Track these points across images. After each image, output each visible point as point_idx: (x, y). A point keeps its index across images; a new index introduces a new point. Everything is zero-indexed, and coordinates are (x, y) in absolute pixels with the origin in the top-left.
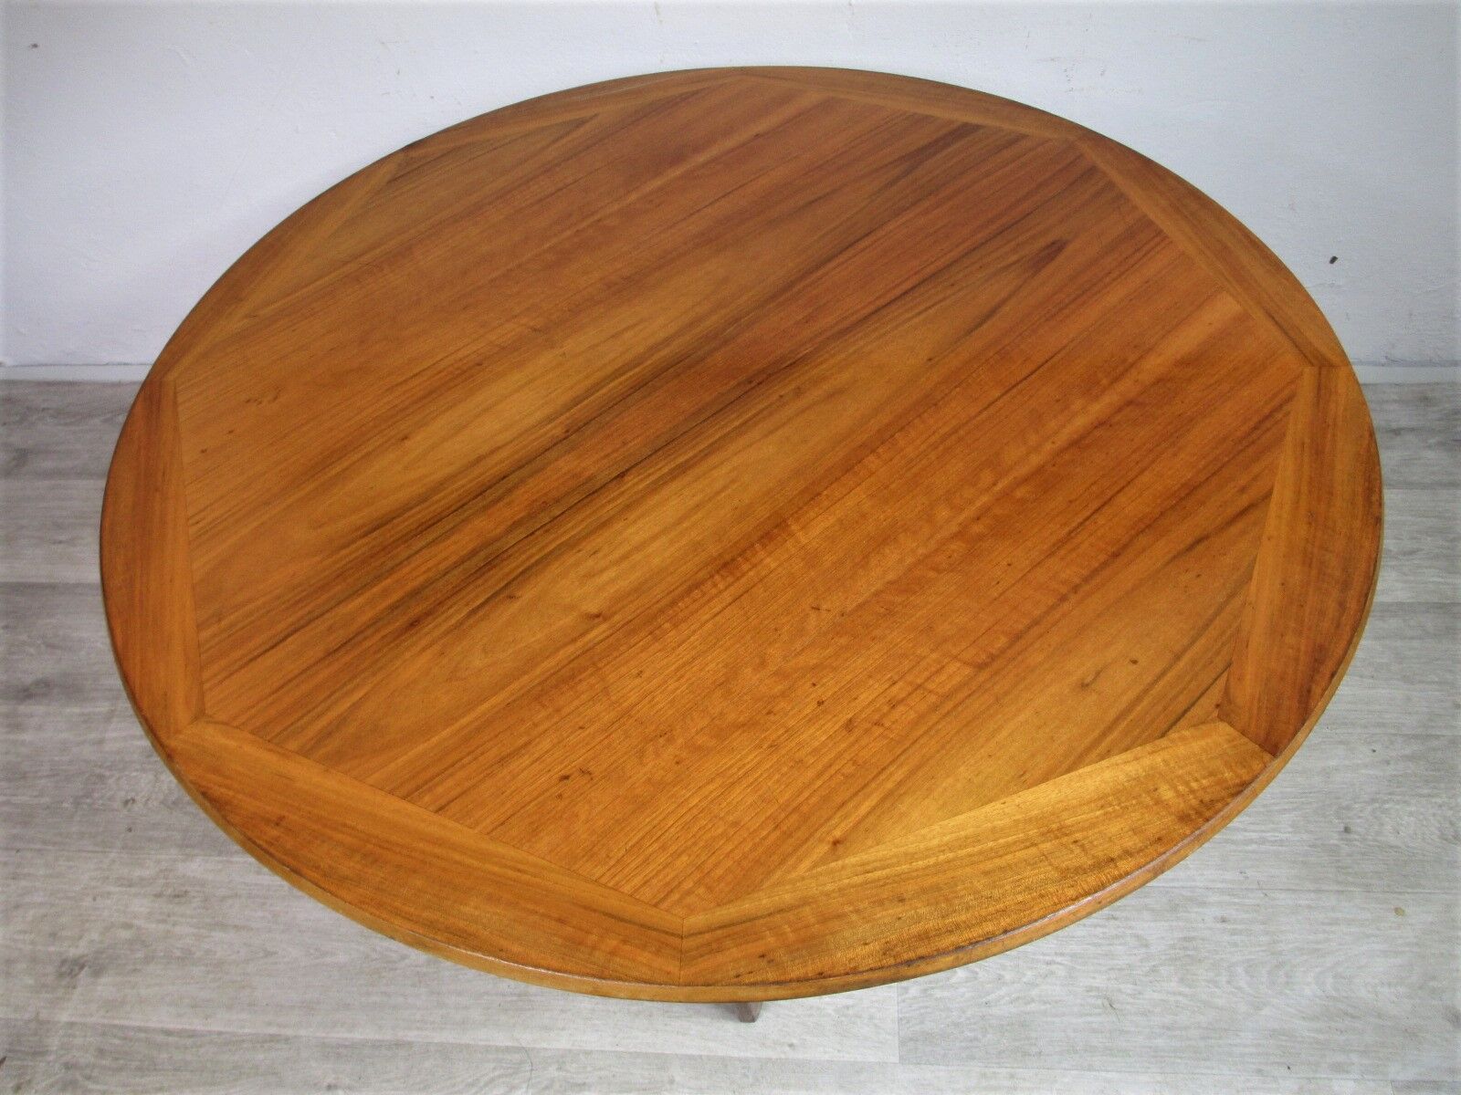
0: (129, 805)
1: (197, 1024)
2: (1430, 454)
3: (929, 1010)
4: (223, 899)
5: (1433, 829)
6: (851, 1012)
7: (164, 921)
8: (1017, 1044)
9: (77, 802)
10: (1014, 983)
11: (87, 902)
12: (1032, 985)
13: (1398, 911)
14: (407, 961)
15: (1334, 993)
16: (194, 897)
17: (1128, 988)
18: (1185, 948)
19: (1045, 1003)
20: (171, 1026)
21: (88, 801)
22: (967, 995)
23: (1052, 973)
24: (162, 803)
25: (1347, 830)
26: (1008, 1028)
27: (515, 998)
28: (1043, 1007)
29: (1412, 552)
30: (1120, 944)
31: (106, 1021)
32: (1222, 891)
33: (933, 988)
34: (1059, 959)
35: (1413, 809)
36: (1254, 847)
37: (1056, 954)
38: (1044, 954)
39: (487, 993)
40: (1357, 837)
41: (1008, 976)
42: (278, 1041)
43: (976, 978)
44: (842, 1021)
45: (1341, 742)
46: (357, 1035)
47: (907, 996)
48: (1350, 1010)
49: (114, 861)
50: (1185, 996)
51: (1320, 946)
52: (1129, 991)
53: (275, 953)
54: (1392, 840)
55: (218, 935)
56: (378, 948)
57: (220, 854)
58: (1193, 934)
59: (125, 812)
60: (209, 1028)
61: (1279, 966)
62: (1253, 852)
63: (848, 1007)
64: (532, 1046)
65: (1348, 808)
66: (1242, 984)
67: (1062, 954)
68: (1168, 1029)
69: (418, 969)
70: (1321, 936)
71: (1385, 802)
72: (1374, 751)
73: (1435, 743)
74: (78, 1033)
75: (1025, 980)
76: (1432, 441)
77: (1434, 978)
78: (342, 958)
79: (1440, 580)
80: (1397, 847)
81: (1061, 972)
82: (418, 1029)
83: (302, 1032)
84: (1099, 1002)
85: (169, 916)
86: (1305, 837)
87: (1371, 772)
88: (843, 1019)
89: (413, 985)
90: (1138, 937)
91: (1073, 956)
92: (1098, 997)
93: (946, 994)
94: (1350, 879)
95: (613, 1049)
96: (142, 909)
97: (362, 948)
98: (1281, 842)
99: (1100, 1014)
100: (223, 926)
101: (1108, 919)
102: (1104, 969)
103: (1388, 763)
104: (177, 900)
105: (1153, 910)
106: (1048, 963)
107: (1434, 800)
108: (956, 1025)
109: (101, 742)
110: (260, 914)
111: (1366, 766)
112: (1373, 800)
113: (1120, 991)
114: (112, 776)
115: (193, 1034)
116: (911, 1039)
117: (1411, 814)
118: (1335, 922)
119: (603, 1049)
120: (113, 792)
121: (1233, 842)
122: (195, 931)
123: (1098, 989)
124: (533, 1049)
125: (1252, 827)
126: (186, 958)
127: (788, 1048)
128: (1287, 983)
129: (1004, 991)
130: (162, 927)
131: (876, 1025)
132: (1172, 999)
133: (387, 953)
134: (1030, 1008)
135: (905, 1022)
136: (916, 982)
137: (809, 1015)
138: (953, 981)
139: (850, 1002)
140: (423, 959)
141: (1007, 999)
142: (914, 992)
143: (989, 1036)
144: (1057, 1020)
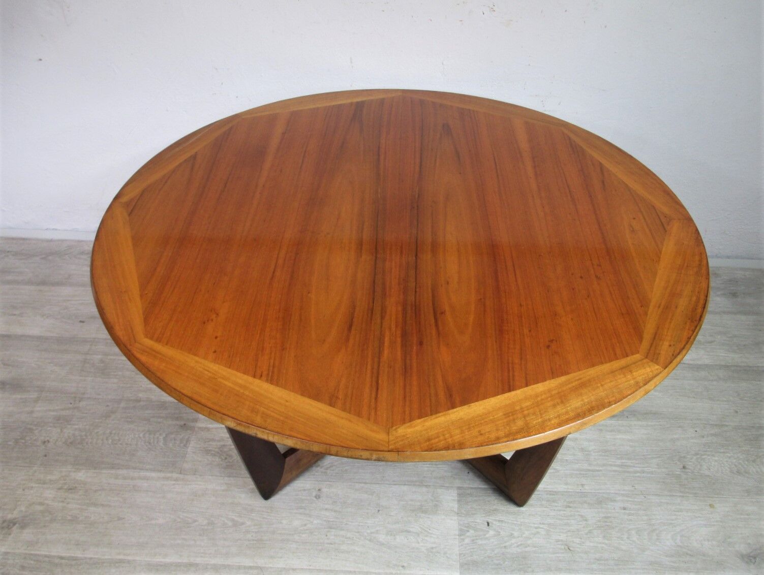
0: (46, 443)
1: (79, 554)
2: (718, 299)
3: (475, 550)
4: (96, 491)
5: (726, 468)
6: (434, 550)
7: (63, 502)
8: (521, 567)
9: (17, 441)
10: (519, 537)
11: (20, 492)
12: (528, 538)
13: (712, 506)
14: (197, 523)
15: (680, 544)
16: (80, 490)
17: (577, 540)
18: (606, 522)
19: (535, 547)
20: (63, 555)
21: (23, 441)
22: (496, 543)
23: (538, 533)
24: (64, 443)
25: (684, 467)
26: (516, 559)
27: (255, 542)
28: (534, 549)
29: (711, 342)
30: (573, 519)
31: (27, 552)
32: (623, 495)
33: (477, 539)
34: (542, 526)
35: (716, 458)
36: (638, 474)
37: (540, 523)
38: (534, 524)
39: (240, 539)
40: (690, 471)
41: (516, 534)
42: (124, 562)
43: (499, 535)
44: (430, 555)
45: (679, 427)
46: (168, 560)
47: (463, 542)
48: (689, 552)
49: (35, 472)
50: (606, 544)
51: (673, 522)
52: (578, 542)
53: (124, 518)
54: (707, 473)
55: (92, 509)
56: (181, 517)
57: (95, 468)
58: (609, 515)
59: (43, 447)
60: (85, 556)
61: (654, 530)
62: (638, 477)
63: (432, 548)
64: (263, 566)
65: (684, 457)
66: (634, 539)
67: (543, 524)
68: (598, 560)
69: (202, 527)
70: (674, 517)
71: (702, 455)
72: (696, 431)
73: (726, 429)
74: (10, 558)
75: (524, 535)
76: (719, 293)
77: (730, 537)
78: (161, 521)
79: (726, 355)
80: (709, 476)
81: (543, 532)
82: (201, 557)
83: (138, 558)
84: (563, 547)
85: (65, 499)
86: (663, 470)
87: (695, 441)
88: (430, 553)
89: (200, 535)
90: (582, 516)
91: (549, 524)
92: (562, 545)
93: (484, 542)
94: (687, 490)
95: (308, 568)
96: (50, 496)
97: (172, 516)
98: (652, 473)
99: (563, 553)
100: (95, 505)
101: (566, 507)
102: (565, 531)
103: (703, 437)
104: (71, 491)
105: (589, 504)
106: (536, 528)
107: (727, 455)
108: (489, 557)
109: (32, 412)
110: (116, 498)
111: (692, 438)
112: (697, 454)
113: (573, 542)
114: (37, 429)
115: (75, 559)
116: (466, 564)
117: (716, 461)
118: (681, 510)
119: (302, 567)
120: (36, 437)
121: (628, 472)
122: (79, 507)
123: (562, 541)
124: (264, 567)
125: (637, 465)
126: (74, 520)
127: (401, 568)
128: (658, 539)
129: (513, 541)
130: (61, 504)
131: (447, 557)
132: (600, 545)
133: (186, 519)
134: (527, 549)
135: (462, 555)
136: (468, 537)
137: (413, 552)
138: (487, 536)
139: (434, 546)
140: (205, 522)
141: (515, 545)
142: (467, 541)
143: (506, 563)
144: (541, 555)
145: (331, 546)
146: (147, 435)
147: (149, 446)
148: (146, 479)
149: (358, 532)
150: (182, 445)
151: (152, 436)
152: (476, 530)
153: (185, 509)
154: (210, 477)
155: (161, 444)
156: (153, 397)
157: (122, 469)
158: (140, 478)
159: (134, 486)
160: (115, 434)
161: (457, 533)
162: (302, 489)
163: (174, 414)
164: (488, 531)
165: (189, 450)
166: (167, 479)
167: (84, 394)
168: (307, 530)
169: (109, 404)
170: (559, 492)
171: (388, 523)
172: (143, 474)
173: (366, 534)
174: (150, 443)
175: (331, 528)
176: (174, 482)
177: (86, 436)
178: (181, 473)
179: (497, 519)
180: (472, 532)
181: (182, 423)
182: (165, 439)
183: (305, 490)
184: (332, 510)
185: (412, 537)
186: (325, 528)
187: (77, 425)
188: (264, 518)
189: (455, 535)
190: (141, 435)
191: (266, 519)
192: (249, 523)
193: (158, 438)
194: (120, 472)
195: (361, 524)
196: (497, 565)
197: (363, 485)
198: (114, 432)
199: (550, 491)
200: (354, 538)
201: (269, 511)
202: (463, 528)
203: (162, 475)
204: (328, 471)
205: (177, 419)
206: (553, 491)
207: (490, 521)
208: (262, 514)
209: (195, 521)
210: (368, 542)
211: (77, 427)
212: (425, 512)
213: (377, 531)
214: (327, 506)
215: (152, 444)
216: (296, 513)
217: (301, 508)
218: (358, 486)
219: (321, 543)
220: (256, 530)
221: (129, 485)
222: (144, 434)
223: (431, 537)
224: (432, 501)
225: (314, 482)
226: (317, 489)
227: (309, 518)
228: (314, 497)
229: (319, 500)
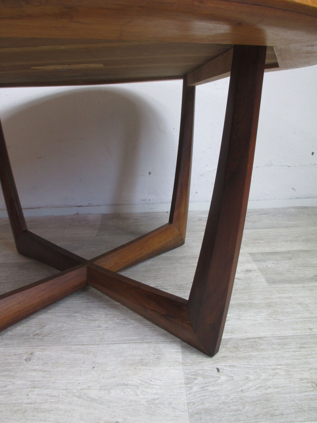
3: (206, 397)
6: (157, 402)
8: (266, 410)
10: (256, 380)
12: (267, 380)
19: (277, 388)
22: (229, 388)
23: (277, 373)
26: (258, 402)
28: (276, 390)
30: (312, 358)
33: (207, 386)
34: (279, 367)
37: (277, 365)
38: (270, 366)
41: (252, 377)
43: (233, 380)
44: (151, 407)
47: (192, 391)
63: (155, 400)
75: (262, 378)
81: (282, 373)
84: (310, 385)
88: (151, 406)
91: (287, 365)
92: (308, 383)
93: (216, 388)
101: (300, 348)
102: (306, 369)
106: (273, 369)
108: (224, 403)
116: (196, 413)
123: (306, 379)
129: (250, 384)
131: (173, 408)
134: (268, 391)
135: (192, 404)
136: (196, 384)
137: (130, 406)
138: (218, 382)
139: (157, 397)
141: (254, 388)
142: (195, 389)
143: (247, 408)
144: (288, 396)
145: (30, 406)
149: (66, 389)
152: (204, 377)
161: (183, 381)
164: (220, 377)
168: (6, 391)
170: (288, 336)
171: (103, 378)
173: (75, 391)
175: (34, 388)
179: (227, 365)
180: (200, 379)
183: (16, 355)
184: (40, 370)
185: (129, 390)
186: (28, 388)
189: (181, 384)
195: (71, 381)
196: (236, 411)
197: (80, 346)
199: (279, 337)
200: (61, 396)
202: (190, 376)
204: (46, 338)
206: (281, 336)
207: (219, 367)
210: (75, 399)
212: (146, 365)
213: (89, 387)
214: (36, 367)
217: (6, 370)
218: (73, 348)
219: (18, 404)
223: (152, 388)
224: (154, 354)
225: (28, 347)
226: (29, 353)
227: (12, 380)
228: (24, 360)
229: (29, 362)
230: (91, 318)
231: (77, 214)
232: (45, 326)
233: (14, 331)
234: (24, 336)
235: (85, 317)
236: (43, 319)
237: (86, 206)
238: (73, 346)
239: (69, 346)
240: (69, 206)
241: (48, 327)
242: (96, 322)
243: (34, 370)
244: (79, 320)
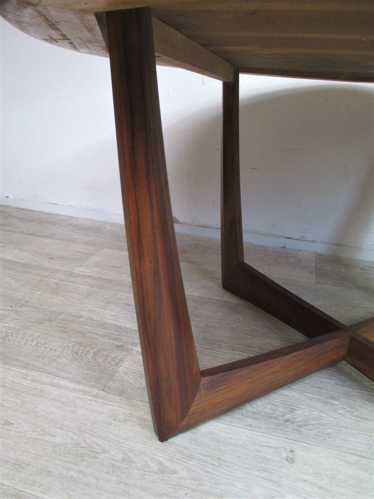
14: (107, 455)
53: (12, 424)
56: (88, 441)
69: (114, 462)
78: (58, 440)
97: (75, 438)
110: (14, 399)
133: (95, 446)
140: (120, 456)
146: (77, 346)
147: (76, 356)
148: (60, 387)
150: (113, 363)
151: (81, 348)
153: (96, 433)
154: (139, 403)
155: (90, 357)
156: (95, 317)
157: (35, 371)
158: (53, 385)
159: (41, 391)
160: (43, 338)
162: (266, 444)
163: (113, 334)
165: (119, 369)
166: (85, 392)
167: (28, 302)
169: (48, 314)
172: (56, 381)
174: (77, 354)
176: (91, 398)
177: (12, 333)
178: (103, 390)
181: (120, 344)
182: (95, 353)
183: (269, 447)
184: (314, 484)
187: (8, 323)
188: (207, 472)
190: (70, 345)
191: (211, 473)
192: (183, 473)
193: (88, 351)
194: (32, 373)
198: (42, 336)
201: (215, 463)
203: (80, 387)
204: (303, 430)
205: (115, 339)
208: (204, 466)
209: (105, 452)
211: (7, 325)
214: (306, 477)
215: (79, 356)
216: (256, 476)
217: (265, 470)
220: (194, 487)
221: (35, 388)
222: (74, 345)
225: (283, 439)
226: (289, 450)
227: (279, 489)
228: (284, 459)
229: (292, 465)
230: (358, 414)
231: (284, 247)
232: (295, 410)
233: (254, 405)
234: (271, 417)
235: (348, 409)
236: (289, 398)
237: (298, 239)
238: (349, 455)
239: (343, 454)
240: (275, 236)
241: (299, 412)
242: (369, 422)
243: (305, 481)
244: (341, 412)
